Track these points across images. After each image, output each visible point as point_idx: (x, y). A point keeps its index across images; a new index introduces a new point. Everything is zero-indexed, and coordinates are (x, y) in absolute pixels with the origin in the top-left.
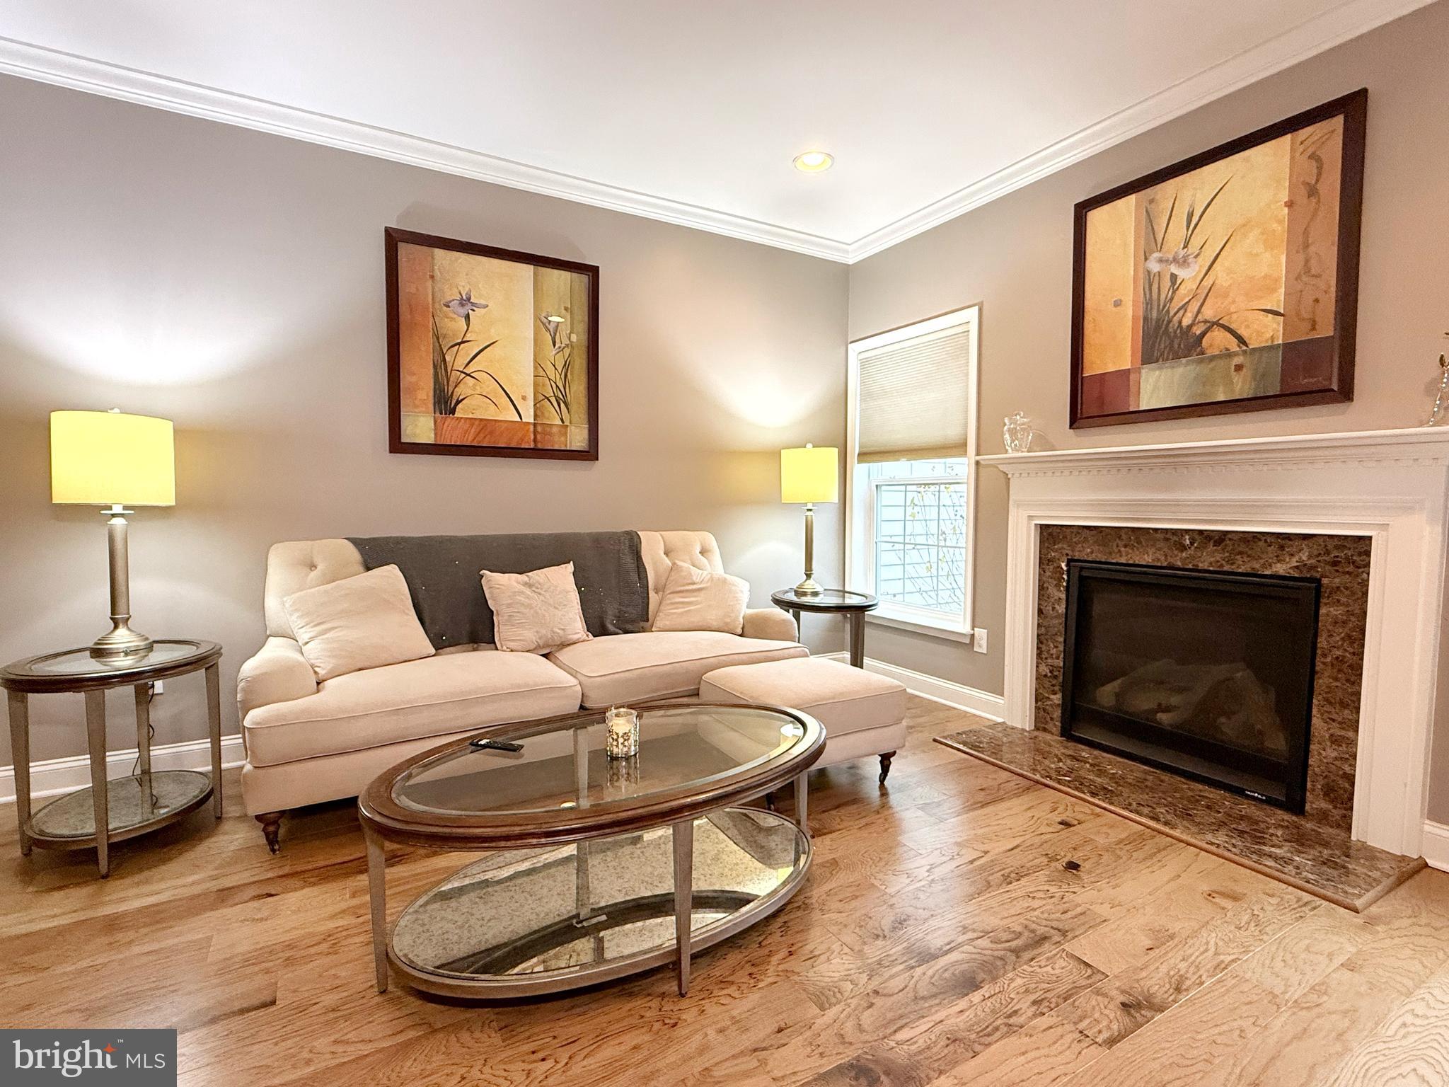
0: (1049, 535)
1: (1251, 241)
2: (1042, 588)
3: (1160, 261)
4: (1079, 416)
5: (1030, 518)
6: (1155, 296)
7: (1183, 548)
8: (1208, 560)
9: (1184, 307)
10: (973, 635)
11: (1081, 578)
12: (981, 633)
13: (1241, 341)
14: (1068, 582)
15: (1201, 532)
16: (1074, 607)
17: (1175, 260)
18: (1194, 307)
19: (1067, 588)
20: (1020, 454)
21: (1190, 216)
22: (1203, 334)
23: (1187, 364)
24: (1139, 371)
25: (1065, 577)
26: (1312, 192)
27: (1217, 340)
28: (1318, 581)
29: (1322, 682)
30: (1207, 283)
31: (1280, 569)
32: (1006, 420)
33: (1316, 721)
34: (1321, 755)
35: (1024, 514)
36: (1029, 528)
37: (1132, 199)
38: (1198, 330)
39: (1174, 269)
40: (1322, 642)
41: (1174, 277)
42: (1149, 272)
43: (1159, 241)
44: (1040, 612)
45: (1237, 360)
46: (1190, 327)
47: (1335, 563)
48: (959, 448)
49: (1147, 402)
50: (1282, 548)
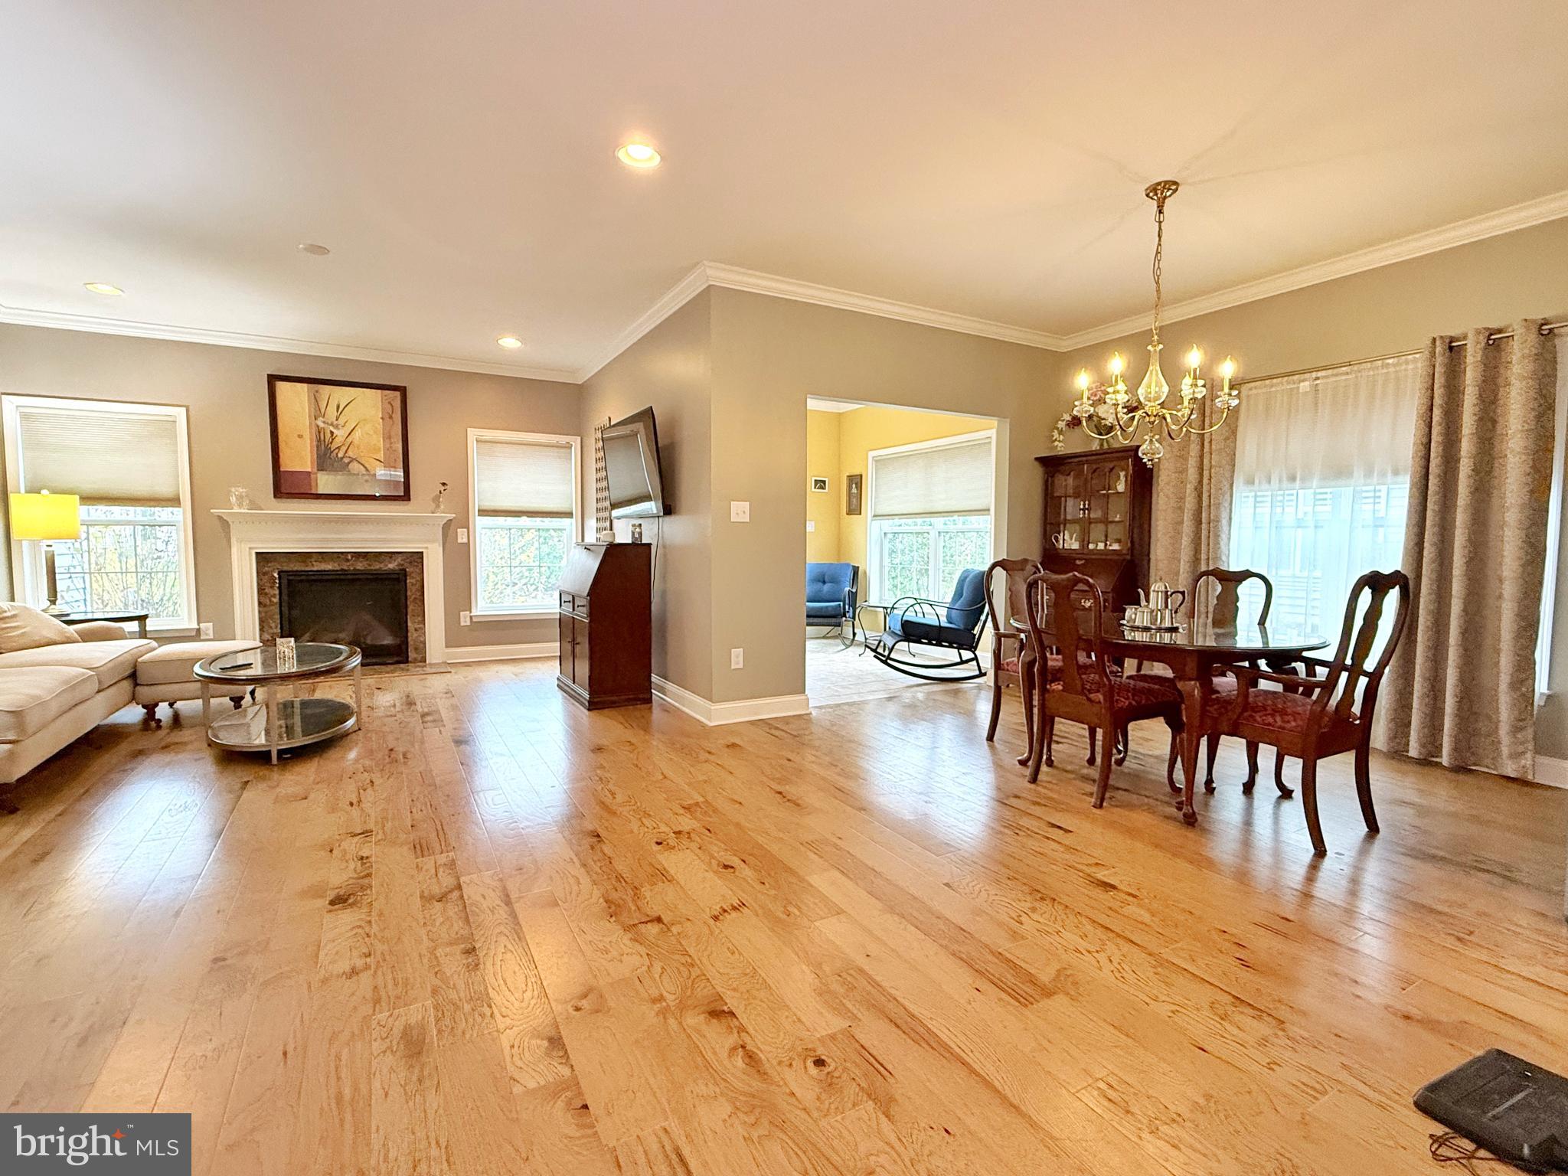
0: (263, 558)
1: (368, 427)
2: (261, 591)
3: (324, 422)
4: (279, 492)
5: (250, 548)
6: (322, 438)
7: (348, 560)
8: (360, 566)
9: (339, 448)
10: (198, 630)
11: (289, 581)
12: (207, 627)
13: (367, 470)
14: (280, 583)
15: (355, 553)
16: (285, 597)
17: (332, 424)
18: (344, 449)
19: (280, 588)
20: (242, 511)
21: (338, 407)
22: (349, 463)
23: (343, 475)
24: (316, 474)
25: (277, 581)
26: (391, 417)
27: (355, 467)
28: (405, 570)
29: (410, 608)
30: (350, 440)
31: (391, 566)
32: (233, 490)
33: (409, 624)
34: (412, 636)
35: (245, 547)
36: (250, 554)
37: (305, 386)
38: (346, 460)
39: (332, 428)
40: (409, 593)
41: (332, 433)
42: (318, 426)
43: (323, 411)
44: (260, 603)
45: (367, 477)
46: (342, 458)
47: (411, 562)
48: (175, 501)
49: (320, 491)
50: (391, 557)
